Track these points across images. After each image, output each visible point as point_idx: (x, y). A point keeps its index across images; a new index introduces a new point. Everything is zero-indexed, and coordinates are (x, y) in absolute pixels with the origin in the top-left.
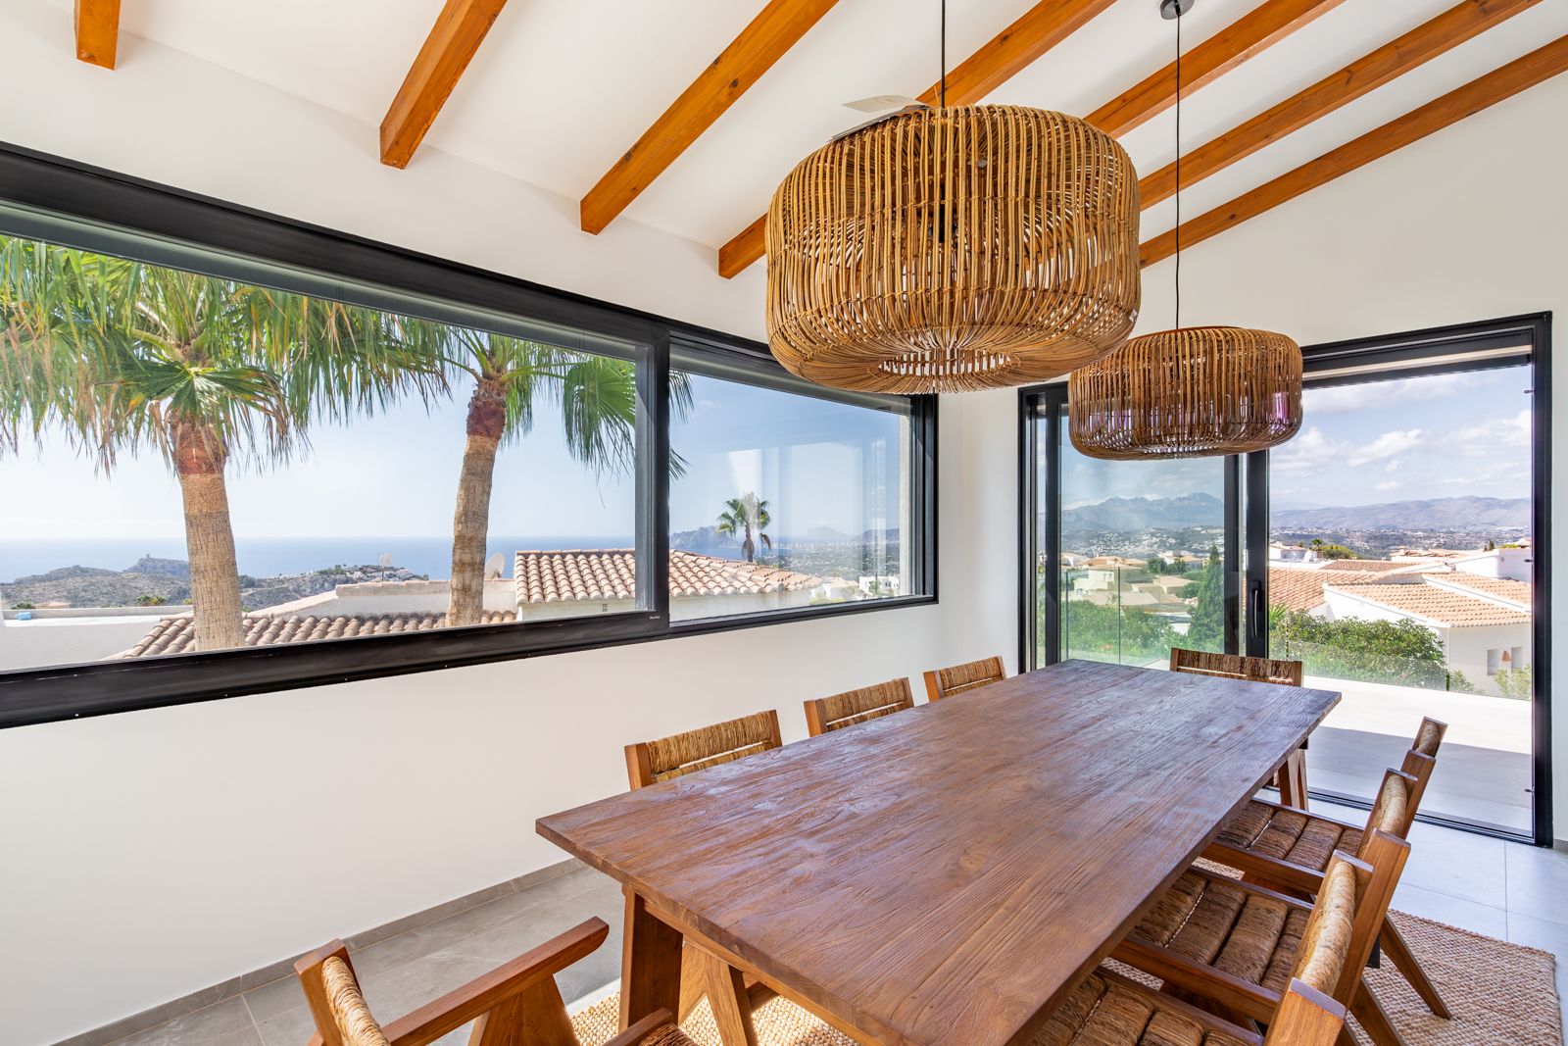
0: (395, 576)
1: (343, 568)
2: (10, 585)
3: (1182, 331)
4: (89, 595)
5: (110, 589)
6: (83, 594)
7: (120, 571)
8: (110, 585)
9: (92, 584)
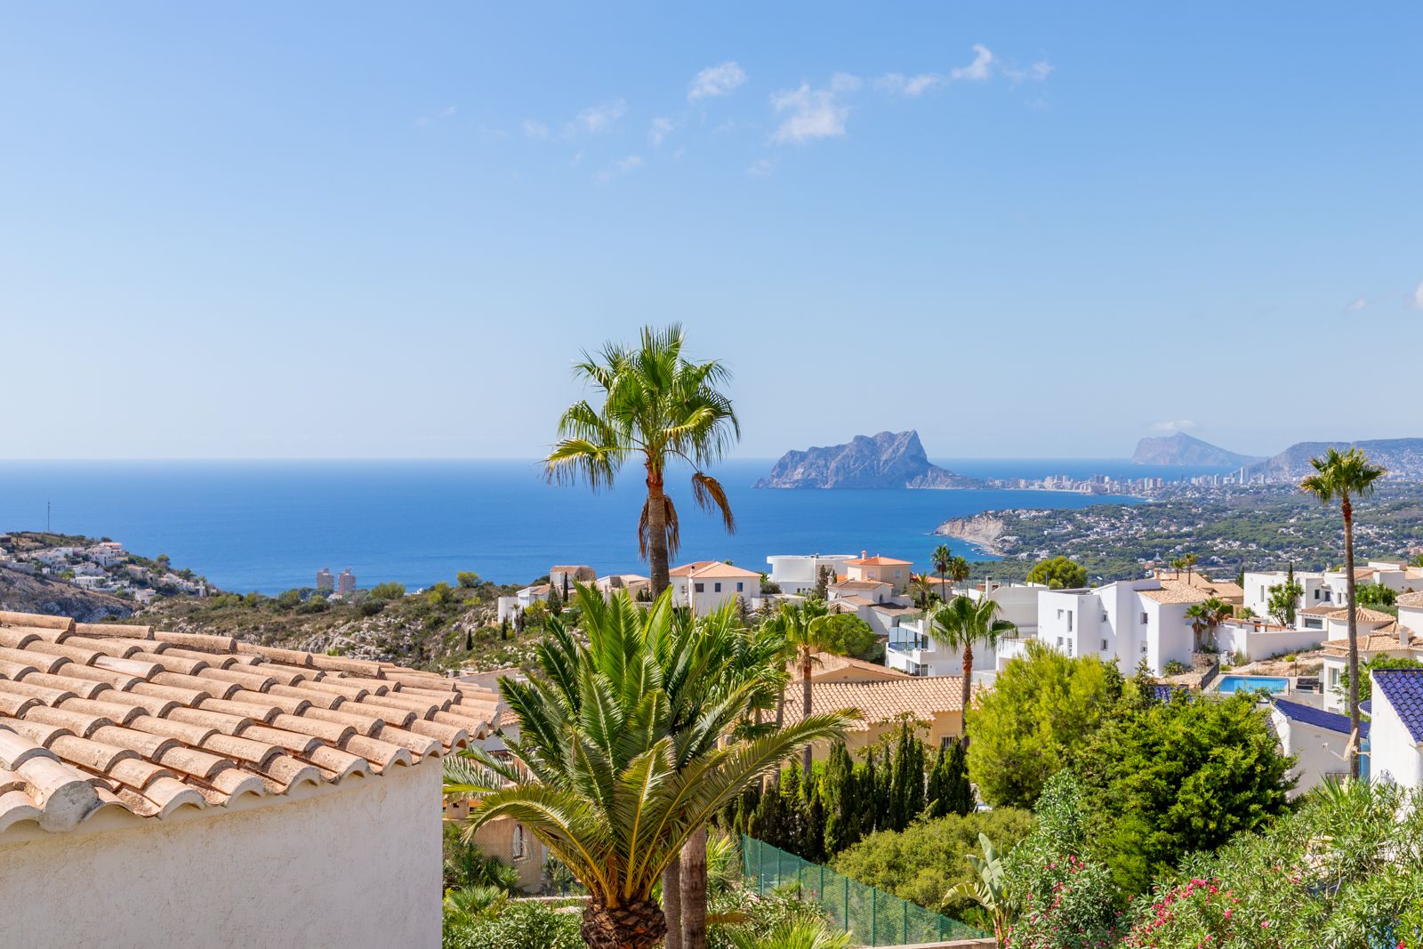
0: (86, 558)
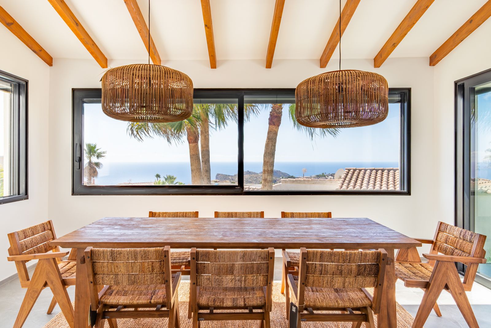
1: (325, 174)
2: (233, 176)
3: (342, 71)
4: (251, 180)
5: (256, 179)
6: (249, 180)
7: (259, 173)
8: (256, 177)
9: (251, 177)
